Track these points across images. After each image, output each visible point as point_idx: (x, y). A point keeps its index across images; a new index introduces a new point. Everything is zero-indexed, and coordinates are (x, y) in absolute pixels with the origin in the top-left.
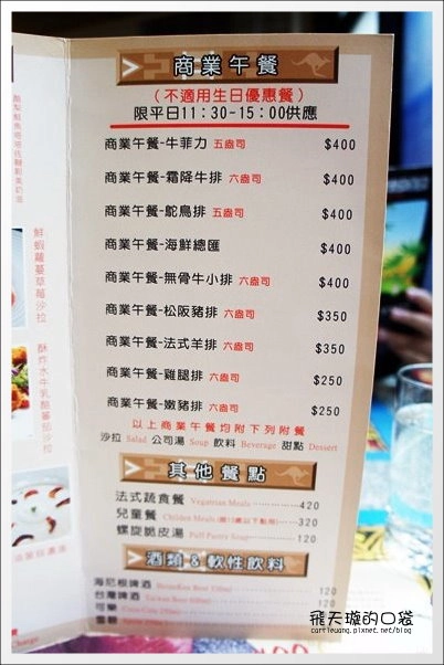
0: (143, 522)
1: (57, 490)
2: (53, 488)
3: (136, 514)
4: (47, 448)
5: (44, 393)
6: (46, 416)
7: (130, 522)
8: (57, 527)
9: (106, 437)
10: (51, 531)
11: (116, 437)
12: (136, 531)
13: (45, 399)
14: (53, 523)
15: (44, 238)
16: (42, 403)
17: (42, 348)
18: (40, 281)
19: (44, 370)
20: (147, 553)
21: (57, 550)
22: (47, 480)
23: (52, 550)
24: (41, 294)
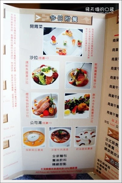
0: (111, 149)
1: (92, 133)
2: (92, 132)
3: (109, 146)
4: (92, 121)
5: (93, 107)
6: (93, 113)
7: (108, 148)
8: (91, 142)
9: (106, 121)
10: (89, 143)
11: (108, 122)
12: (109, 151)
13: (93, 108)
14: (90, 141)
15: (97, 66)
16: (92, 109)
17: (94, 95)
18: (95, 77)
19: (94, 101)
20: (110, 158)
21: (90, 149)
22: (90, 130)
23: (89, 148)
24: (95, 81)
